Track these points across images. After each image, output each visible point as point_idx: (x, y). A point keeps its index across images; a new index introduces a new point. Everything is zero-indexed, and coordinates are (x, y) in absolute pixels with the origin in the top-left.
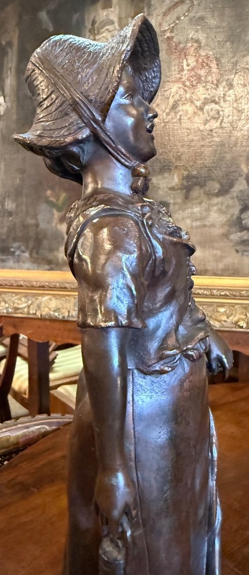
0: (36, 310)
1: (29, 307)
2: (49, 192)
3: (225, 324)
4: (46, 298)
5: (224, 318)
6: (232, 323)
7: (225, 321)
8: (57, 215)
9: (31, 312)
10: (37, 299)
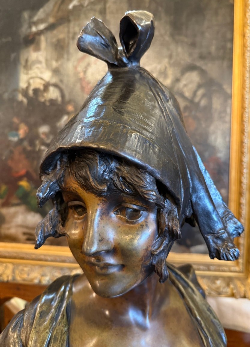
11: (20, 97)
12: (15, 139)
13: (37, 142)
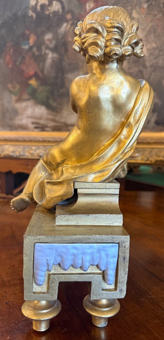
0: (1, 153)
2: (10, 85)
4: (7, 147)
8: (14, 98)
10: (2, 147)
11: (31, 13)
12: (27, 47)
13: (43, 48)
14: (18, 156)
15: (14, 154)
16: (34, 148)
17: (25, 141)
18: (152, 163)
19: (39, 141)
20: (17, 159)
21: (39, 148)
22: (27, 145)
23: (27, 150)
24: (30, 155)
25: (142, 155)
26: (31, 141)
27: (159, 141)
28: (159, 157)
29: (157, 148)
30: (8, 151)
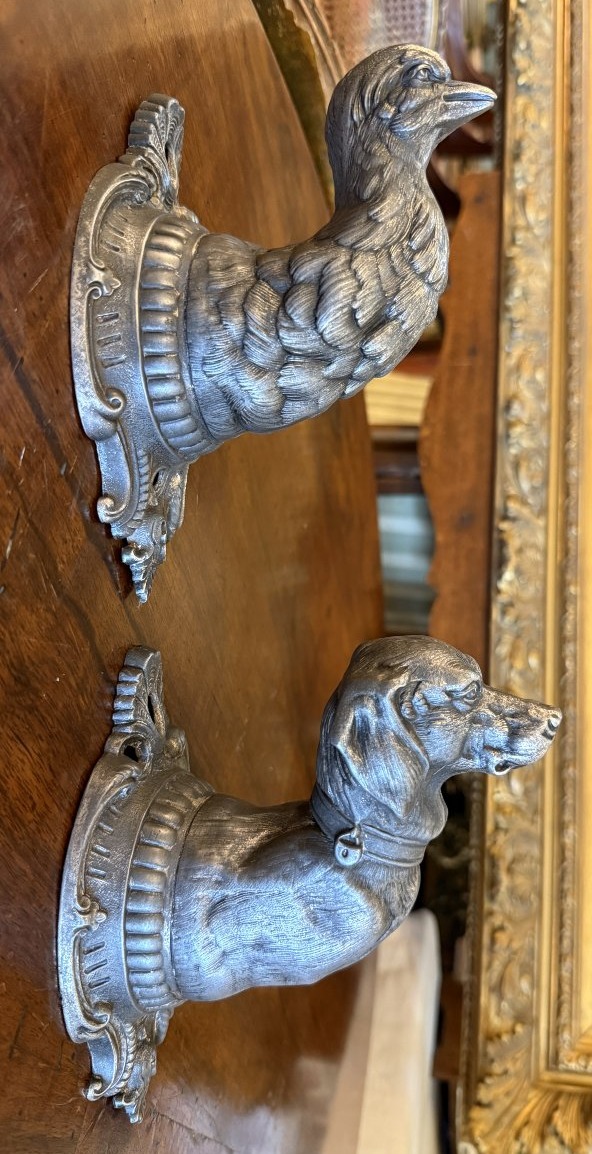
0: (521, 246)
1: (528, 228)
3: (505, 666)
4: (546, 266)
5: (519, 664)
6: (508, 681)
7: (511, 667)
9: (520, 236)
10: (544, 247)
14: (508, 316)
15: (517, 298)
16: (540, 376)
17: (567, 337)
18: (488, 843)
19: (567, 394)
20: (498, 310)
21: (541, 396)
22: (551, 344)
23: (534, 349)
24: (513, 361)
25: (517, 808)
26: (568, 360)
27: (569, 870)
28: (510, 870)
29: (541, 862)
30: (530, 272)
